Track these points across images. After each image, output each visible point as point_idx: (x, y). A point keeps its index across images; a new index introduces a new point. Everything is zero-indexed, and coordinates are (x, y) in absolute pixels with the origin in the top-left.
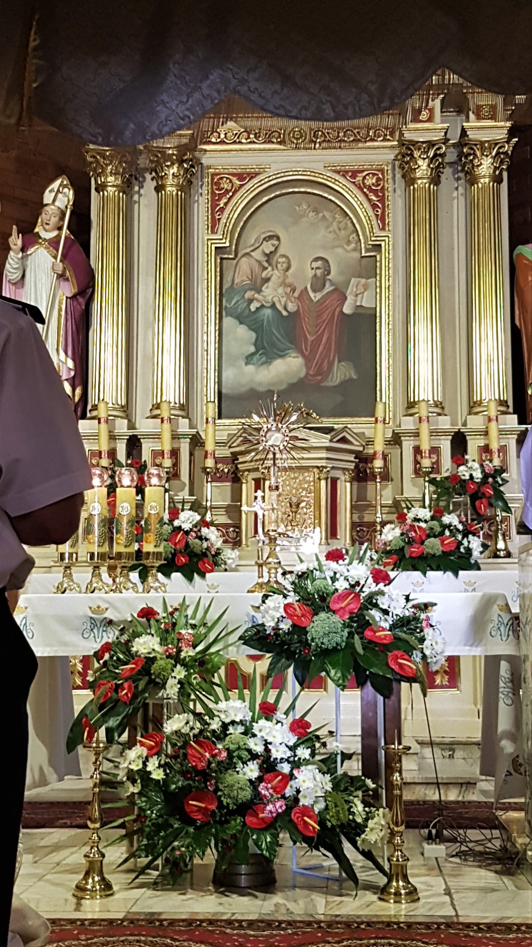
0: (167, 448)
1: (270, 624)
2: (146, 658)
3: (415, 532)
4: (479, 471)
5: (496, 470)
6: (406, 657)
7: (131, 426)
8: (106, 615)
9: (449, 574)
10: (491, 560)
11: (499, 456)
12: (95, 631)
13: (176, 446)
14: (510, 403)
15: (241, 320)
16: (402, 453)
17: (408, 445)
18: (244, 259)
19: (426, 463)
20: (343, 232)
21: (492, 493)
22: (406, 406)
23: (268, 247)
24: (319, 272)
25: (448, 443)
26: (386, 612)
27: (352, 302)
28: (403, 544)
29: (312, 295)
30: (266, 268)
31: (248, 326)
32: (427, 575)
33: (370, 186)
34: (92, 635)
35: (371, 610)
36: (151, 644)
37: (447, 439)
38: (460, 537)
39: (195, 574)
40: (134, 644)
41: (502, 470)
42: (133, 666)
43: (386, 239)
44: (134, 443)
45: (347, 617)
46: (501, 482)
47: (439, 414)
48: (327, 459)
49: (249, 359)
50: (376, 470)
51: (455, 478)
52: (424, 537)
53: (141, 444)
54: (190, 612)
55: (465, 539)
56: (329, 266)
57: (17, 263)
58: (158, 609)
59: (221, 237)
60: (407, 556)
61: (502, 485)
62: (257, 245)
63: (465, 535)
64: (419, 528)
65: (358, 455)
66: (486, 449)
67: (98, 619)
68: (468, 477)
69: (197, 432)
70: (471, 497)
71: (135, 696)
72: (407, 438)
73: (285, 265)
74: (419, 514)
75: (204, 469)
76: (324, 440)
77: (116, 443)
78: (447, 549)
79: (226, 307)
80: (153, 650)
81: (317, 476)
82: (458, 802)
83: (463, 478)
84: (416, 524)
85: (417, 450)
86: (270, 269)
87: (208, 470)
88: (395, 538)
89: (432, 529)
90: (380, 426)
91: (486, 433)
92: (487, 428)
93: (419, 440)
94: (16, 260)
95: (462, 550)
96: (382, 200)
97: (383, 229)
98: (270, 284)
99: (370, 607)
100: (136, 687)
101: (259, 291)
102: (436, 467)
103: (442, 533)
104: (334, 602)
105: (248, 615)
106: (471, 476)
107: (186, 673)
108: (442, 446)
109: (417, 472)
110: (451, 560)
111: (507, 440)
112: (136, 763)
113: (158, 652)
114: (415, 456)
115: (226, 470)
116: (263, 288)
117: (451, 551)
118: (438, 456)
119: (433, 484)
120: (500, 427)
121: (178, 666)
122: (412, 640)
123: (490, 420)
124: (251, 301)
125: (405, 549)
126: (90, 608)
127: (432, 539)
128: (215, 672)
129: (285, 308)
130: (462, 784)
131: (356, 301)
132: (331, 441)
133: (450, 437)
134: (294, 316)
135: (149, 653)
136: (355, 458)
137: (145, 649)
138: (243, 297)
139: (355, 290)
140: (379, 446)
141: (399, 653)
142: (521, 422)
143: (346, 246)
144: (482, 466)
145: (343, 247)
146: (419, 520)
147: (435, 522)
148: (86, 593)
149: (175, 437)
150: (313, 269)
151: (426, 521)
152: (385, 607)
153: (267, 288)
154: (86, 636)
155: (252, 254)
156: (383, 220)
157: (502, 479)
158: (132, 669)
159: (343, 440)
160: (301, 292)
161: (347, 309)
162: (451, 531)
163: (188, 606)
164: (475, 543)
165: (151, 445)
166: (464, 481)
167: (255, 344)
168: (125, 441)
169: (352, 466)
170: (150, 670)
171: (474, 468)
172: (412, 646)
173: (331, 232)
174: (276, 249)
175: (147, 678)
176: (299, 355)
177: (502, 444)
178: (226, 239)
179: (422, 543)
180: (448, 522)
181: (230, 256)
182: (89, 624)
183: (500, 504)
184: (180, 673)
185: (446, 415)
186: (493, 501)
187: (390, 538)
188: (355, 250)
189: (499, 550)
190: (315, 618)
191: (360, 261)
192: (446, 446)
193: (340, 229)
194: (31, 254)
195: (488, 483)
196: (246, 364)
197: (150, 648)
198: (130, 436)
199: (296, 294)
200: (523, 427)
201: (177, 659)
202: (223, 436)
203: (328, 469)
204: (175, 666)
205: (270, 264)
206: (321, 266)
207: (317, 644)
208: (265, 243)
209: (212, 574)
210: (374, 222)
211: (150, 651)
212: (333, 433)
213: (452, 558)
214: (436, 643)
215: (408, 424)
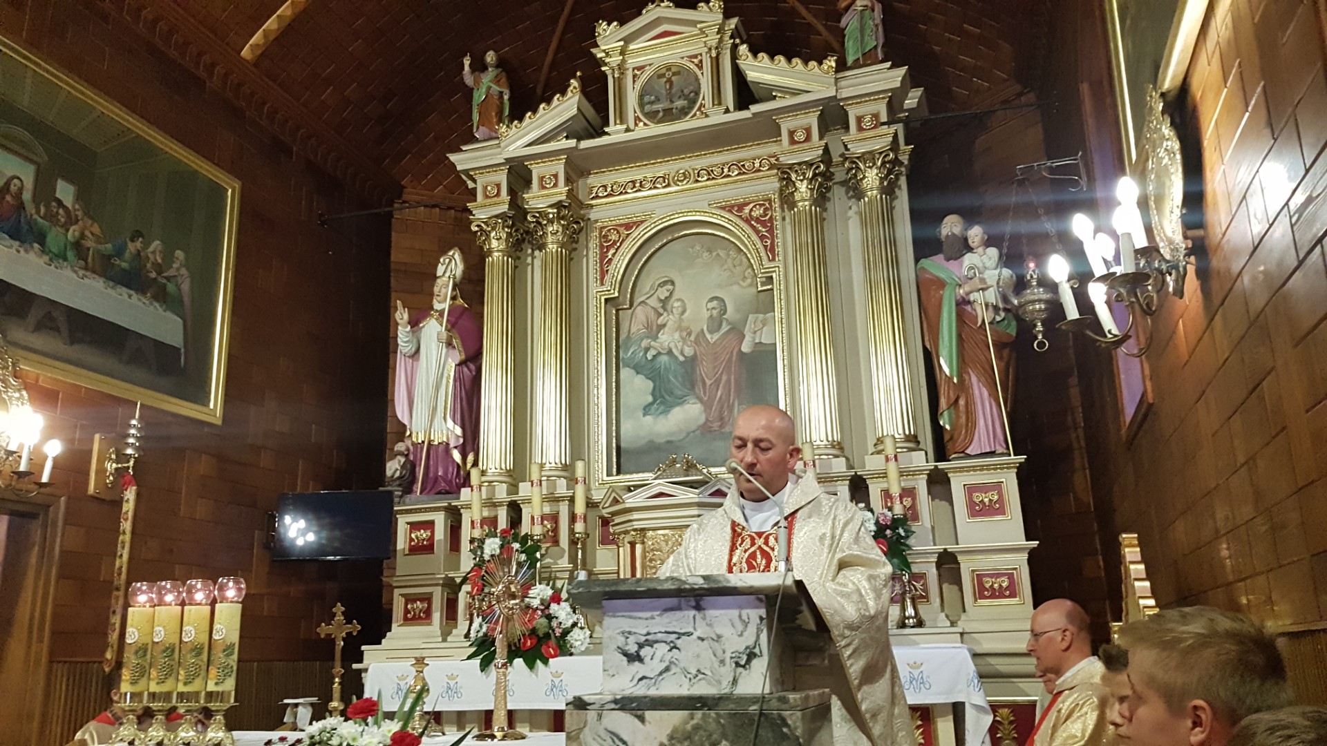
15: (638, 369)
18: (639, 308)
20: (737, 268)
23: (663, 293)
24: (715, 312)
25: (846, 487)
27: (750, 339)
29: (708, 336)
30: (662, 315)
31: (645, 375)
33: (757, 218)
37: (844, 485)
39: (538, 660)
43: (777, 269)
47: (836, 456)
49: (647, 410)
56: (725, 306)
57: (407, 337)
59: (609, 288)
61: (907, 536)
62: (653, 292)
73: (680, 309)
76: (693, 495)
79: (623, 358)
86: (665, 314)
92: (886, 469)
94: (405, 334)
96: (771, 230)
97: (774, 259)
98: (666, 329)
101: (655, 338)
111: (913, 482)
116: (659, 335)
124: (647, 350)
129: (682, 353)
131: (754, 339)
132: (701, 495)
133: (847, 481)
134: (692, 361)
138: (640, 346)
139: (753, 326)
143: (741, 283)
145: (739, 284)
150: (708, 310)
153: (663, 334)
155: (647, 301)
156: (772, 250)
159: (719, 493)
160: (698, 335)
161: (746, 348)
167: (653, 394)
173: (725, 270)
174: (671, 293)
176: (697, 401)
177: (909, 487)
178: (614, 289)
181: (625, 307)
188: (751, 285)
191: (757, 296)
192: (843, 490)
193: (735, 266)
194: (424, 326)
196: (644, 415)
199: (692, 338)
205: (665, 310)
206: (716, 306)
208: (660, 289)
209: (556, 659)
210: (763, 254)
212: (704, 487)
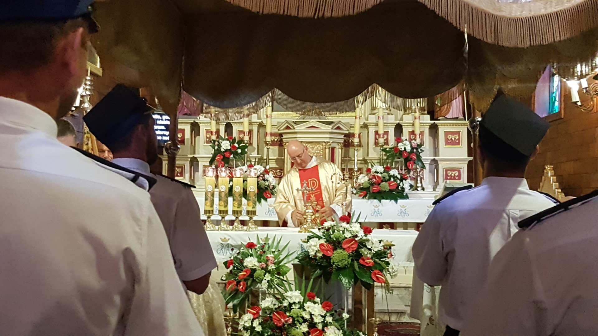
0: (246, 130)
1: (312, 253)
2: (251, 269)
3: (376, 179)
4: (409, 146)
5: (418, 145)
6: (380, 273)
7: (227, 118)
8: (229, 242)
9: (393, 201)
10: (413, 192)
11: (420, 138)
12: (223, 250)
13: (250, 128)
14: (426, 108)
16: (368, 133)
17: (372, 130)
19: (381, 141)
21: (416, 158)
22: (371, 109)
25: (393, 129)
26: (370, 250)
28: (369, 185)
32: (381, 202)
34: (222, 252)
35: (363, 248)
36: (253, 262)
37: (393, 127)
38: (398, 182)
39: (262, 199)
40: (245, 261)
41: (420, 145)
42: (245, 273)
44: (229, 127)
45: (351, 251)
46: (420, 151)
47: (388, 114)
48: (330, 138)
50: (355, 144)
51: (396, 149)
52: (380, 182)
53: (232, 127)
54: (270, 242)
55: (401, 183)
58: (255, 242)
60: (371, 192)
61: (421, 152)
63: (401, 180)
64: (378, 176)
65: (346, 135)
66: (413, 133)
67: (224, 244)
68: (403, 149)
69: (262, 122)
70: (405, 160)
71: (246, 289)
72: (371, 126)
74: (377, 169)
75: (266, 142)
76: (329, 128)
77: (219, 126)
78: (392, 188)
80: (255, 265)
81: (324, 147)
82: (396, 323)
83: (401, 150)
84: (376, 174)
85: (377, 133)
87: (268, 142)
88: (365, 181)
89: (384, 178)
90: (358, 120)
91: (413, 125)
92: (414, 122)
93: (378, 127)
95: (400, 188)
99: (362, 247)
100: (247, 284)
102: (386, 143)
103: (389, 180)
104: (345, 244)
105: (299, 244)
106: (405, 148)
107: (271, 278)
108: (389, 131)
109: (376, 144)
110: (394, 194)
111: (424, 128)
112: (248, 323)
113: (257, 266)
114: (375, 136)
115: (276, 140)
117: (394, 189)
118: (387, 136)
119: (384, 151)
120: (421, 121)
121: (267, 274)
122: (383, 265)
123: (415, 118)
125: (370, 188)
126: (221, 239)
127: (384, 183)
128: (284, 275)
130: (398, 313)
132: (332, 129)
133: (394, 126)
135: (253, 266)
136: (344, 137)
137: (250, 264)
140: (357, 131)
141: (377, 271)
142: (432, 119)
144: (410, 142)
146: (377, 173)
147: (386, 174)
148: (218, 230)
149: (251, 124)
151: (381, 173)
152: (369, 247)
154: (219, 252)
157: (421, 150)
158: (245, 275)
159: (339, 128)
162: (394, 178)
163: (269, 239)
164: (406, 185)
165: (237, 127)
166: (401, 151)
168: (224, 125)
169: (342, 141)
170: (253, 275)
171: (407, 144)
172: (382, 267)
175: (251, 279)
177: (421, 130)
179: (379, 184)
180: (393, 174)
182: (220, 246)
183: (420, 164)
184: (268, 277)
185: (392, 114)
186: (416, 162)
187: (362, 181)
189: (418, 187)
190: (335, 252)
192: (392, 131)
195: (413, 152)
197: (253, 264)
198: (227, 123)
200: (432, 122)
201: (266, 271)
202: (275, 122)
203: (330, 143)
204: (265, 274)
207: (336, 265)
209: (270, 199)
211: (253, 265)
212: (333, 125)
213: (394, 193)
214: (395, 266)
215: (372, 119)
